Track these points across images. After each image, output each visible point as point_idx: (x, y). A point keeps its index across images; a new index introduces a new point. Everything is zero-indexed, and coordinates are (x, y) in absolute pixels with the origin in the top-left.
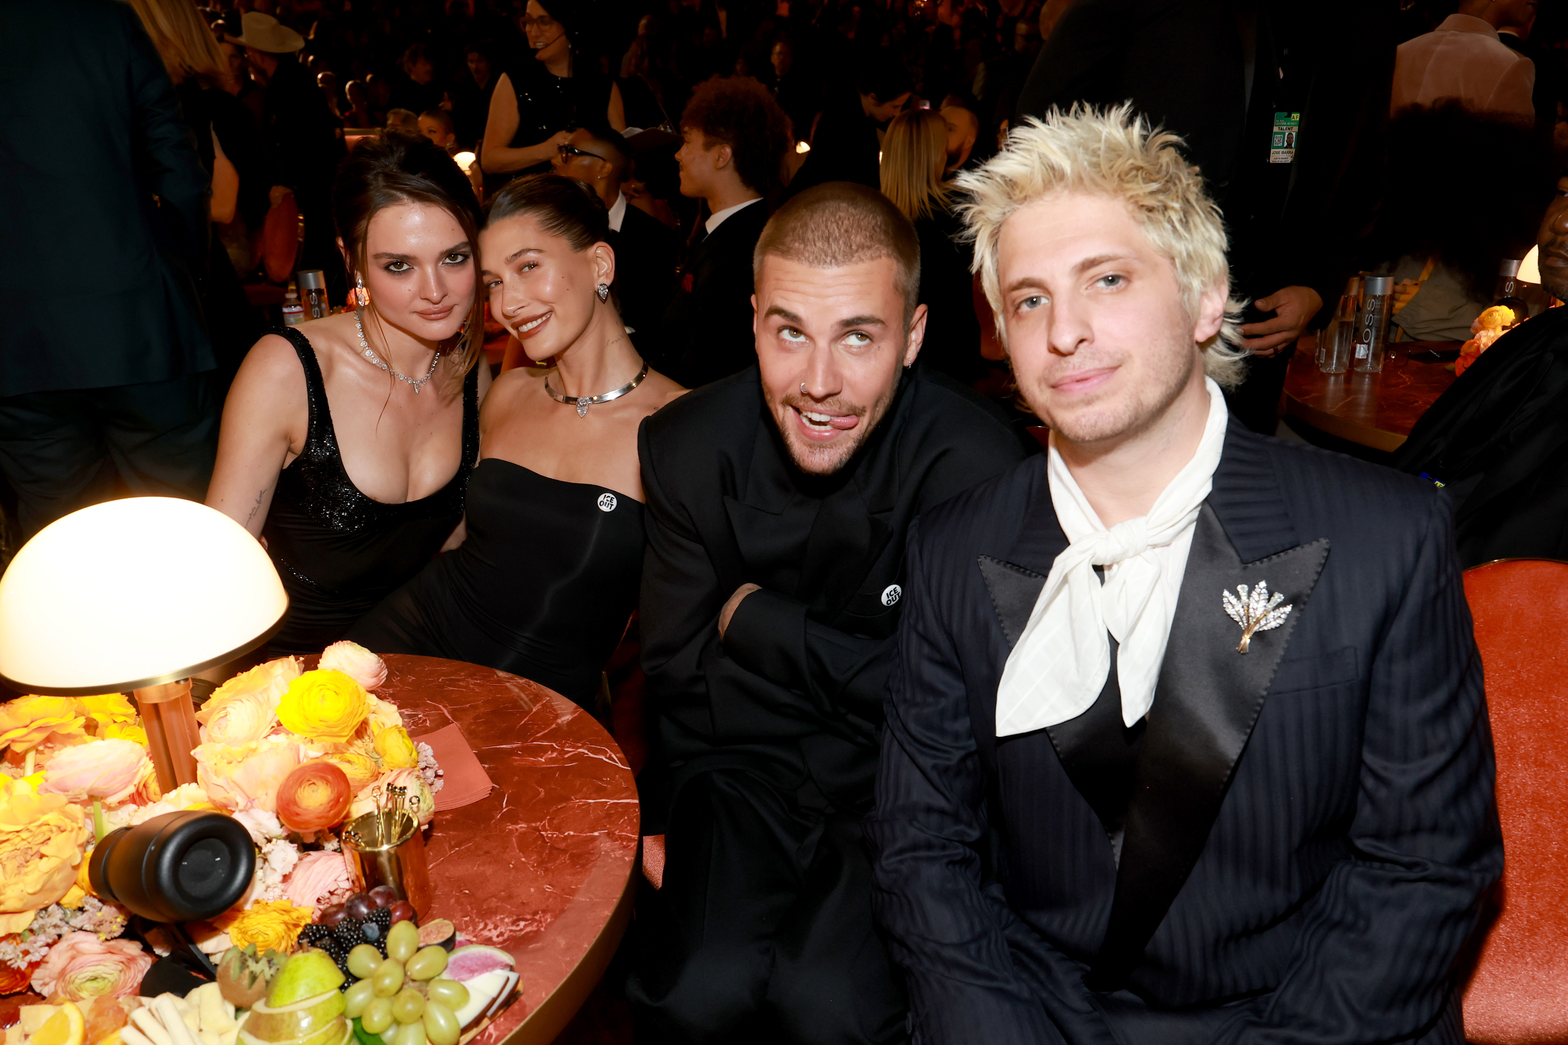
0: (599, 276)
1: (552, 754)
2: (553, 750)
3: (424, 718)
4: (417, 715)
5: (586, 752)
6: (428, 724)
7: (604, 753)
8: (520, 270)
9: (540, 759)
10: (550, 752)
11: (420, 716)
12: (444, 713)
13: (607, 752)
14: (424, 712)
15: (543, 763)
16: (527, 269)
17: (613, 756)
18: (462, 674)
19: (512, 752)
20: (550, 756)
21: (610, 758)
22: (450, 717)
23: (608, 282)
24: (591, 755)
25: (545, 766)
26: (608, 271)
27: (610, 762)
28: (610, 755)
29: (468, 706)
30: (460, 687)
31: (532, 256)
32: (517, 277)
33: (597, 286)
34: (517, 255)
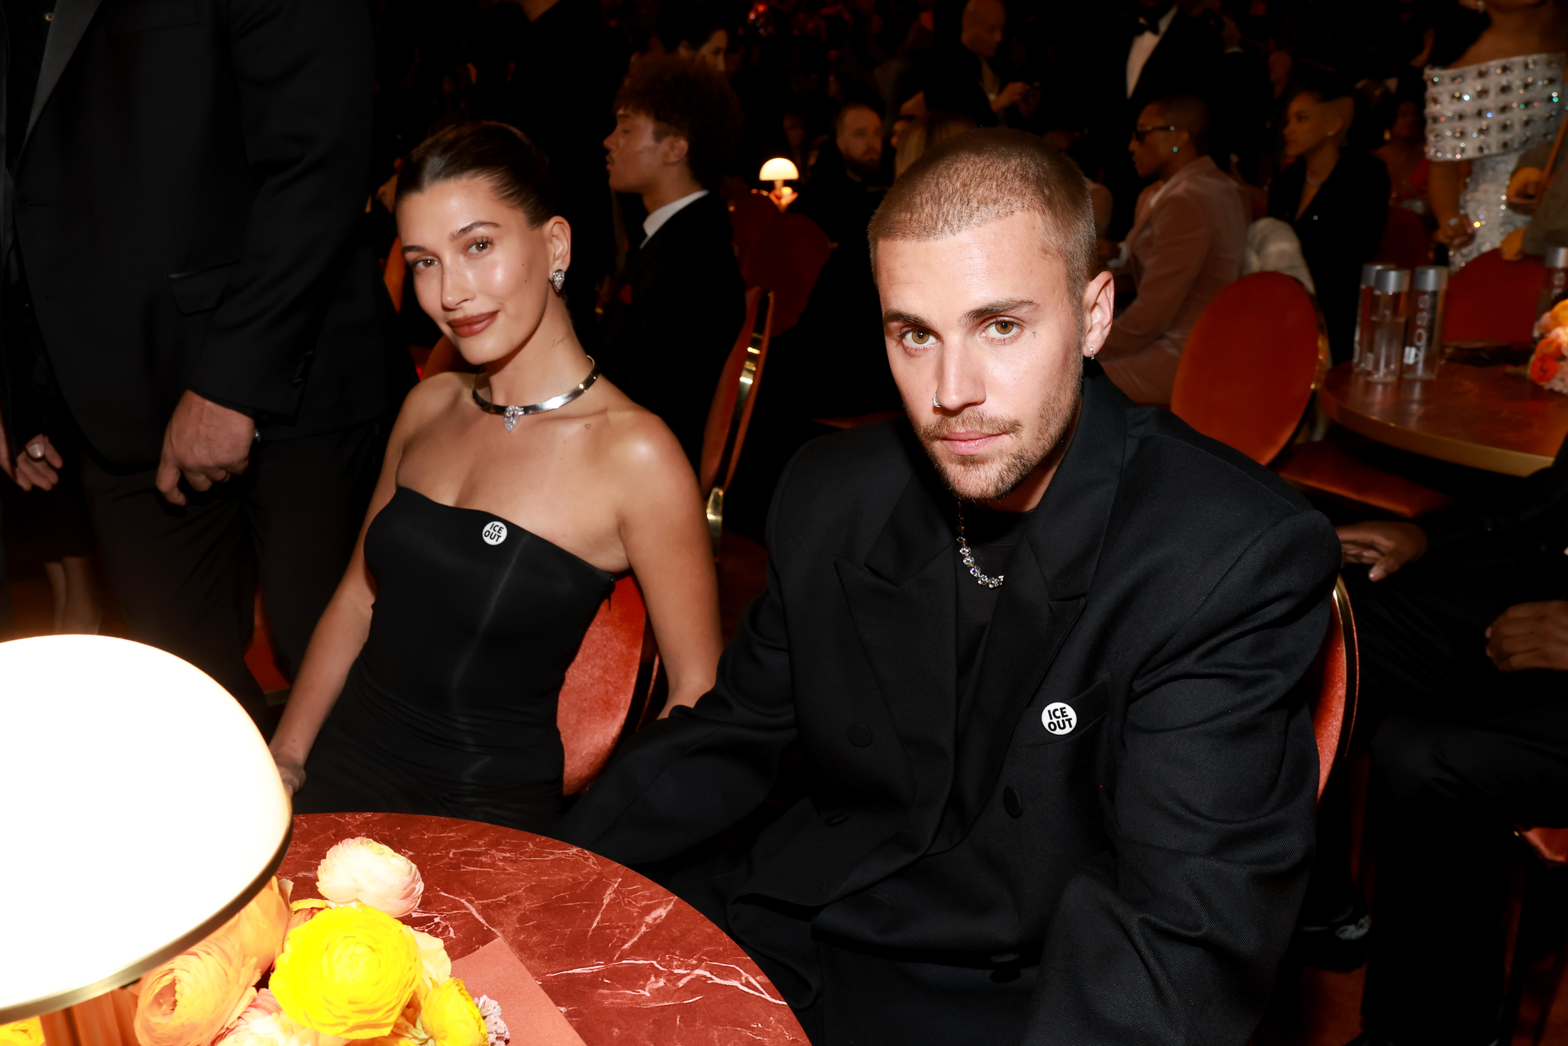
0: (554, 259)
1: (657, 982)
2: (658, 974)
3: (444, 923)
4: (431, 919)
5: (708, 974)
6: (452, 935)
7: (737, 976)
8: (465, 249)
9: (642, 992)
10: (653, 979)
11: (437, 920)
12: (471, 914)
13: (741, 975)
14: (440, 912)
15: (649, 1000)
16: (474, 249)
17: (751, 980)
19: (593, 981)
20: (656, 986)
21: (748, 984)
22: (482, 920)
23: (565, 267)
24: (718, 981)
25: (653, 1005)
26: (564, 254)
27: (751, 992)
28: (746, 978)
29: (503, 898)
30: (483, 865)
31: (481, 232)
32: (462, 258)
33: (552, 274)
34: (464, 231)
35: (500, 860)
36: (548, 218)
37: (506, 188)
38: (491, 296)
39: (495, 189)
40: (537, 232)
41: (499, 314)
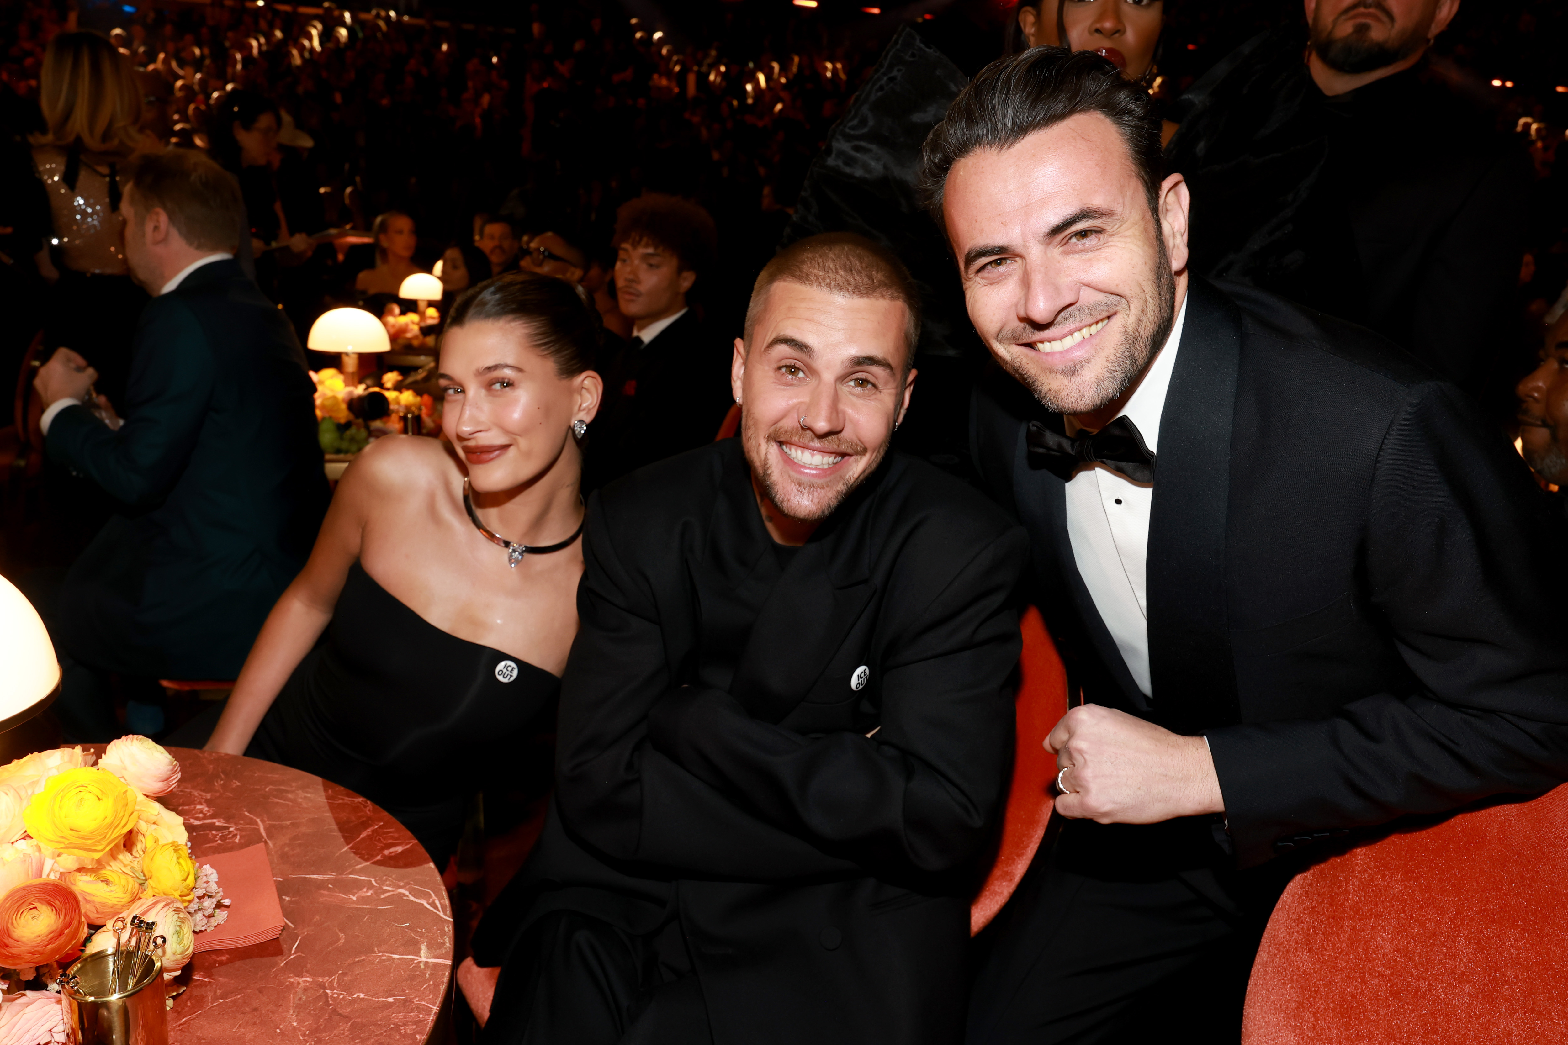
0: (579, 410)
1: (367, 892)
2: (370, 886)
3: (235, 832)
4: (228, 828)
5: (407, 893)
6: (237, 840)
7: (427, 896)
8: (489, 386)
9: (351, 896)
10: (365, 890)
11: (231, 829)
12: (258, 830)
13: (431, 896)
14: (236, 824)
15: (354, 902)
16: (497, 386)
17: (437, 902)
18: (294, 784)
19: (321, 885)
20: (363, 895)
21: (433, 904)
22: (264, 834)
23: (588, 419)
24: (412, 898)
25: (355, 906)
26: (591, 407)
27: (432, 909)
28: (433, 902)
29: (288, 823)
30: (286, 799)
31: (508, 373)
32: (483, 392)
33: (574, 421)
34: (489, 369)
35: (301, 798)
36: (581, 371)
37: (540, 337)
38: (506, 431)
39: (529, 336)
40: (565, 383)
41: (512, 448)
